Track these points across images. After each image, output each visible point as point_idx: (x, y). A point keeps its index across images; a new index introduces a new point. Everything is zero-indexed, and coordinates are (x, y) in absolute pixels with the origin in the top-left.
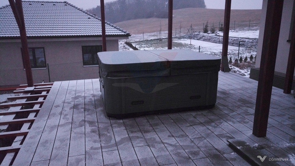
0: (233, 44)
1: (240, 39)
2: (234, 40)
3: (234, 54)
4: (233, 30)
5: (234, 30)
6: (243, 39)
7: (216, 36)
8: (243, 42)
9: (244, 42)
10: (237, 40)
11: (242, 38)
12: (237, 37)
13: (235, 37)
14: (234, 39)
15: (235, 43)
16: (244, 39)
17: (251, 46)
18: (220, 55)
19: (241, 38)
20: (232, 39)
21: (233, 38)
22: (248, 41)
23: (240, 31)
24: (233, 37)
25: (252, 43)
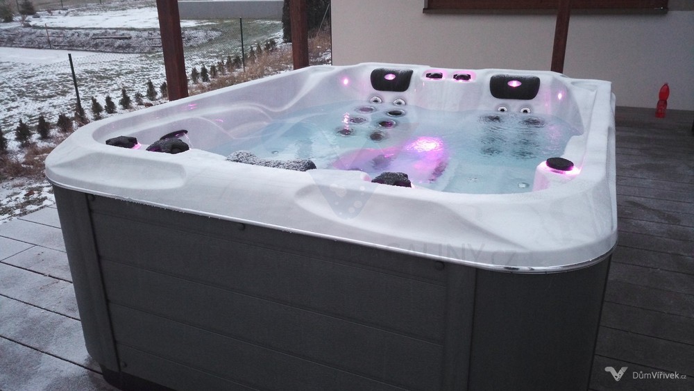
0: (96, 46)
1: (109, 30)
2: (95, 37)
3: (132, 72)
4: (62, 12)
5: (65, 12)
6: (122, 32)
7: (27, 30)
8: (126, 41)
9: (126, 38)
10: (103, 34)
11: (117, 29)
12: (101, 29)
13: (94, 29)
14: (94, 35)
15: (102, 43)
16: (125, 32)
17: (153, 49)
18: (95, 79)
19: (111, 29)
20: (87, 35)
21: (87, 31)
22: (138, 37)
23: (85, 13)
24: (86, 29)
25: (150, 39)
